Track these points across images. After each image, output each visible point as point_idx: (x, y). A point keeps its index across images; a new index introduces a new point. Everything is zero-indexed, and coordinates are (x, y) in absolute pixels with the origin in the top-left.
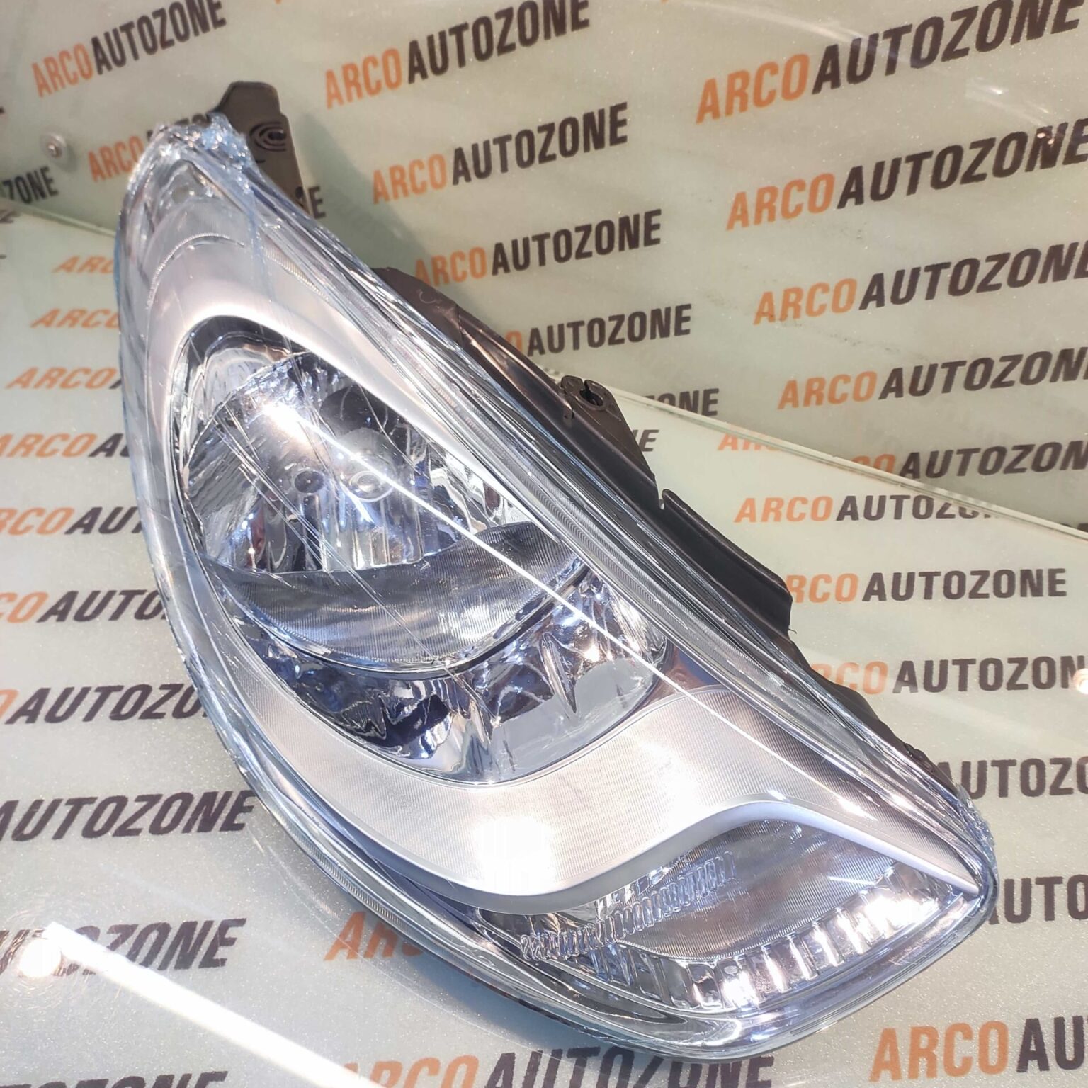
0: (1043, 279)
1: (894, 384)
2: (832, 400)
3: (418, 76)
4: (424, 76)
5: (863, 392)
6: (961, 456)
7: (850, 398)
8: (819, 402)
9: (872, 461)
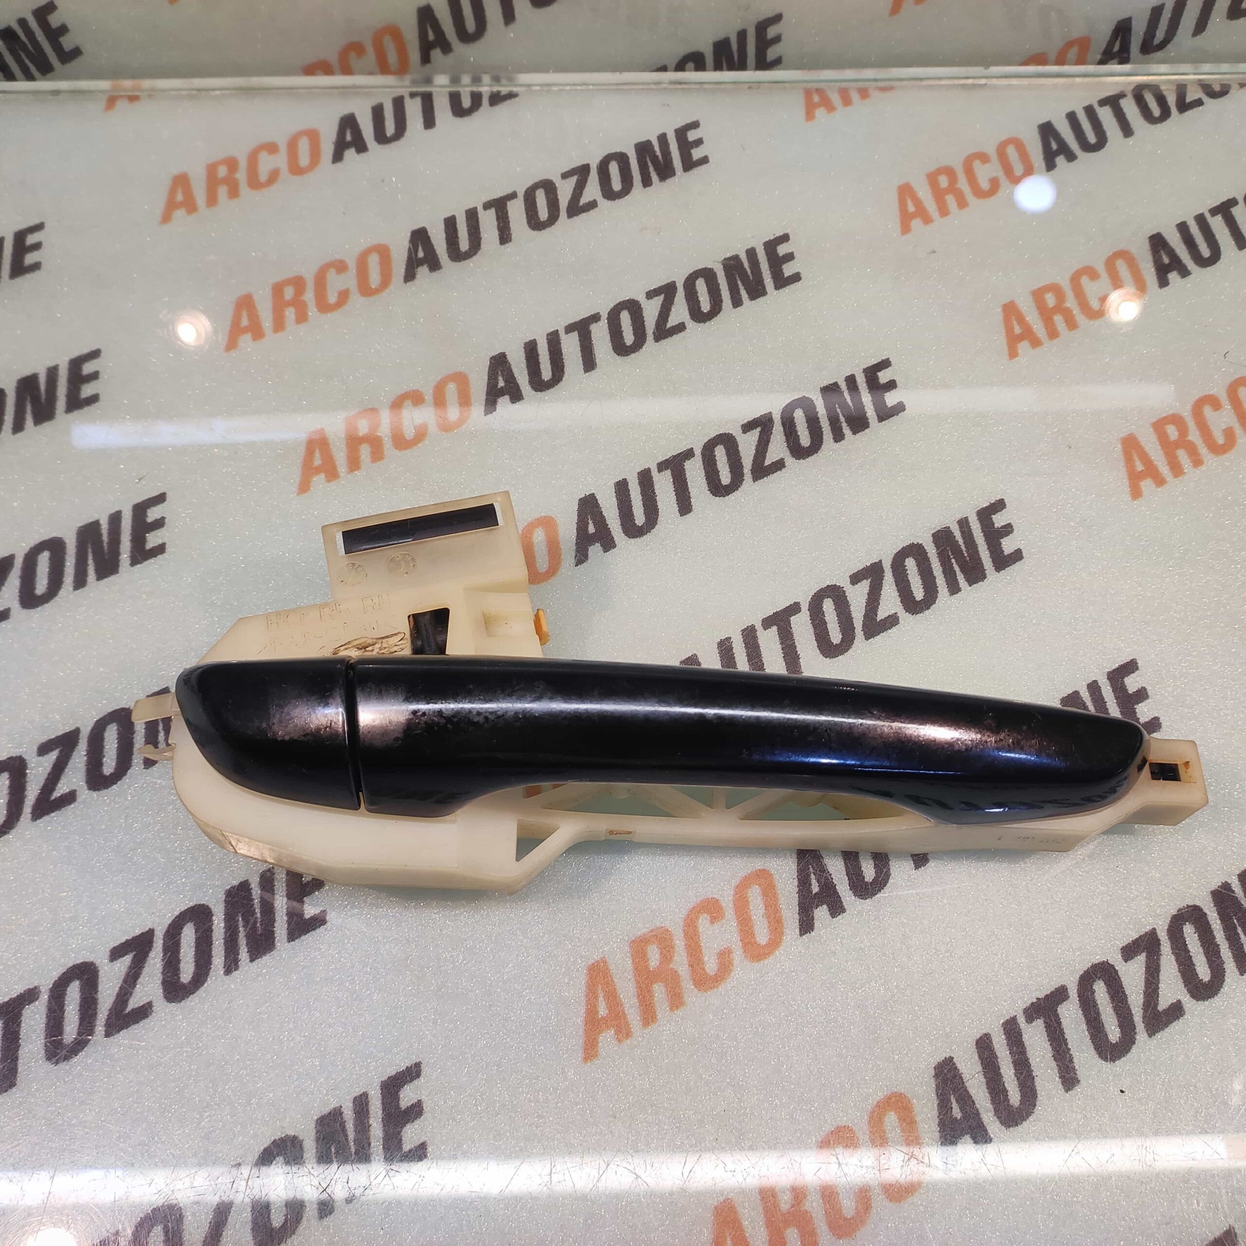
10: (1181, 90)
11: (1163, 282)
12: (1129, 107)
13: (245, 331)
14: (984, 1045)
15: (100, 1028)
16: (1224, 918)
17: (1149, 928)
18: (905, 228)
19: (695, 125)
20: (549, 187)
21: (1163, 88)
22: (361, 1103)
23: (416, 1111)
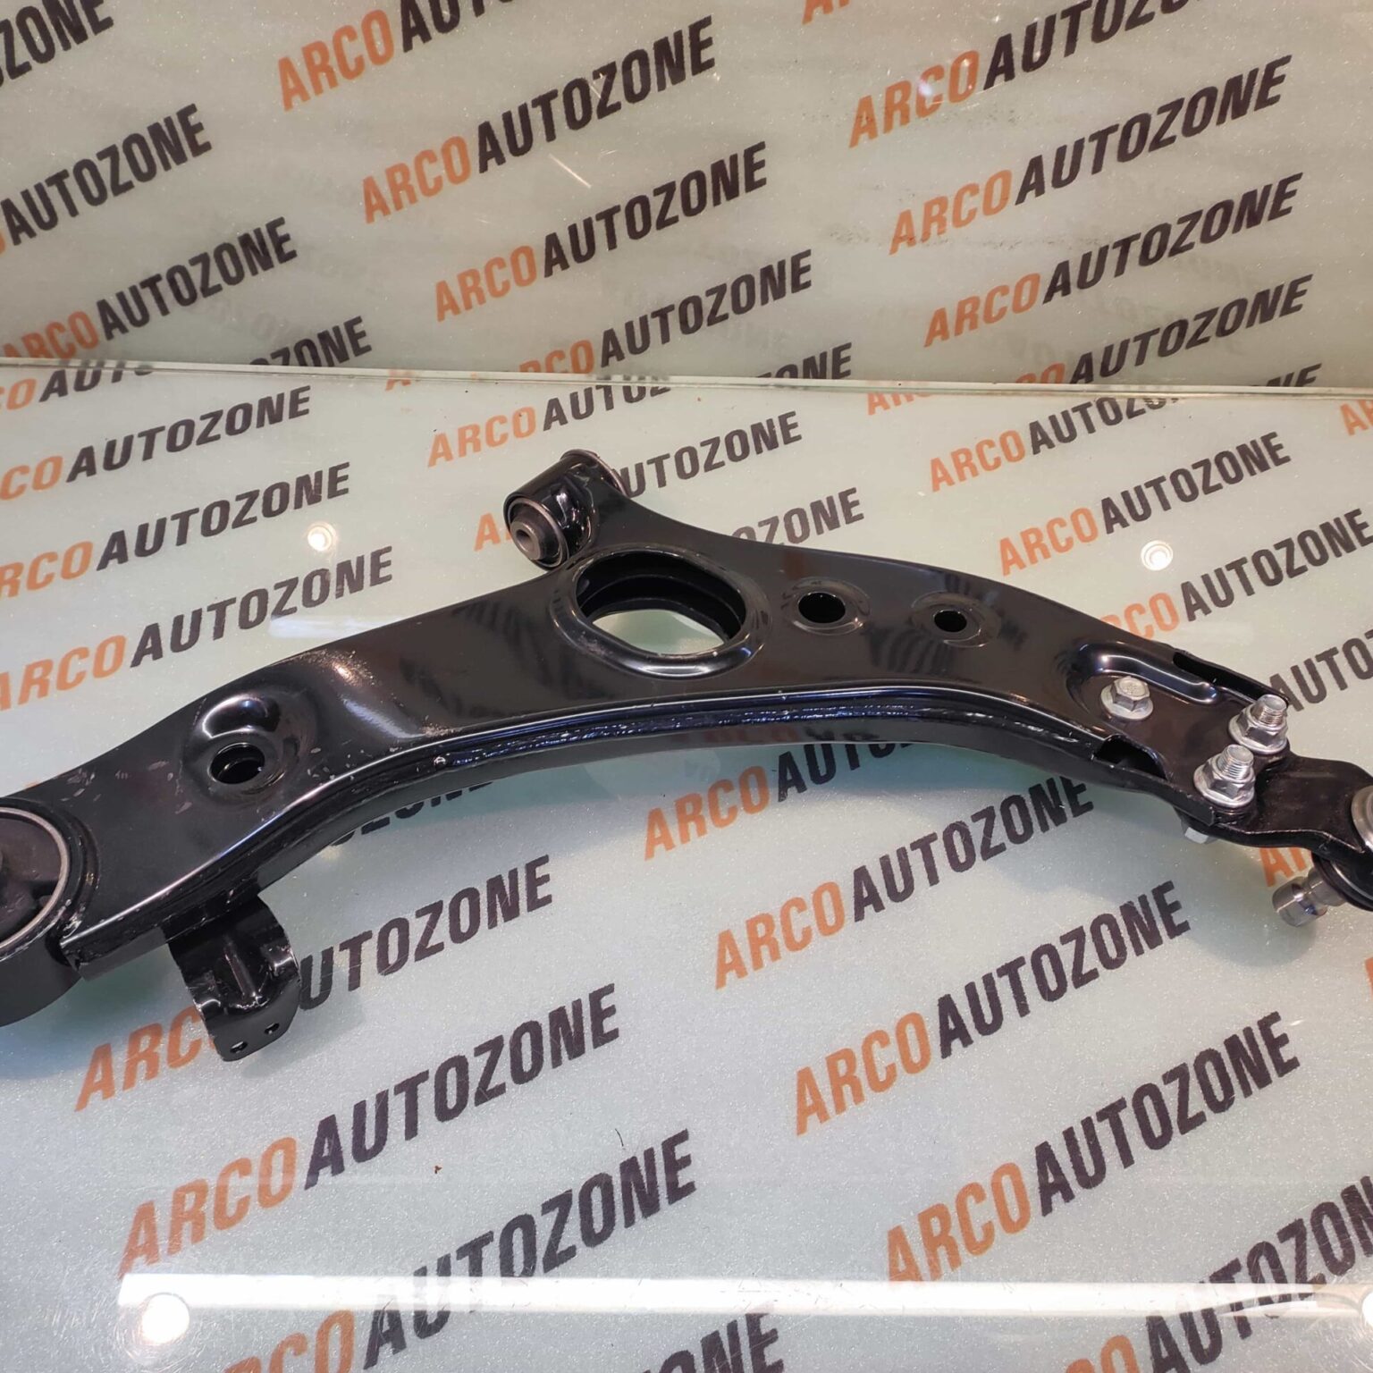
0: (1221, 120)
1: (1060, 283)
2: (989, 318)
3: (417, 40)
4: (426, 37)
5: (1024, 300)
6: (1139, 342)
7: (1009, 312)
8: (973, 326)
9: (1039, 376)
10: (1131, 401)
11: (1110, 530)
12: (1094, 413)
13: (488, 537)
14: (970, 989)
15: (411, 956)
16: (1128, 923)
17: (1077, 927)
18: (936, 488)
19: (793, 414)
20: (692, 452)
21: (1117, 400)
22: (577, 1006)
23: (611, 1011)
